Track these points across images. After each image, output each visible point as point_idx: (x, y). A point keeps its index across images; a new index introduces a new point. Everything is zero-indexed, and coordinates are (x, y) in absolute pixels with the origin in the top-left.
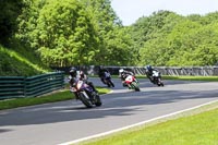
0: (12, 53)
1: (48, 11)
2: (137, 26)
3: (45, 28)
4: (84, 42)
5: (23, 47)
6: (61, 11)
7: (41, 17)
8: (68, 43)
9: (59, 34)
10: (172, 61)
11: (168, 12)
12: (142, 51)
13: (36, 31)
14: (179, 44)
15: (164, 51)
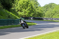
0: (11, 13)
1: (21, 2)
2: (44, 7)
3: (20, 7)
4: (30, 11)
5: (14, 11)
6: (24, 2)
7: (19, 3)
8: (26, 11)
9: (24, 8)
10: (54, 17)
11: (53, 3)
12: (46, 14)
13: (17, 7)
14: (56, 12)
15: (52, 14)
